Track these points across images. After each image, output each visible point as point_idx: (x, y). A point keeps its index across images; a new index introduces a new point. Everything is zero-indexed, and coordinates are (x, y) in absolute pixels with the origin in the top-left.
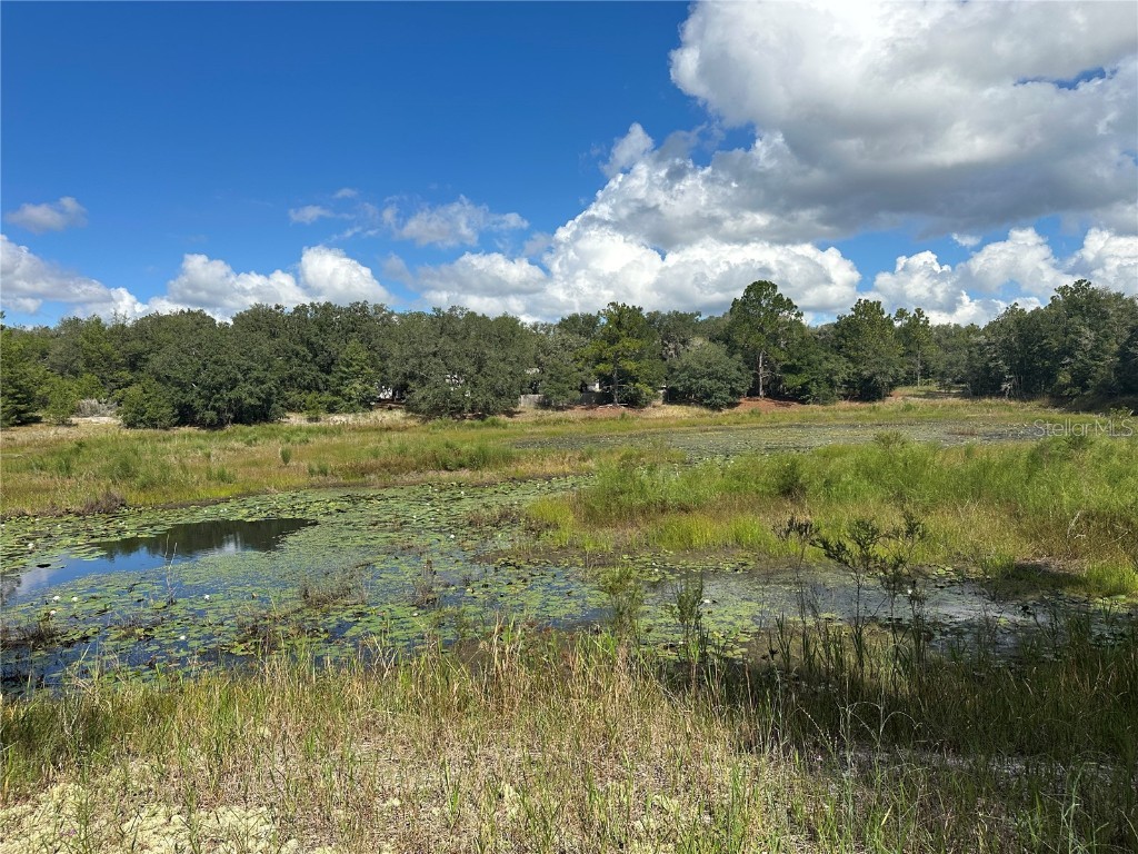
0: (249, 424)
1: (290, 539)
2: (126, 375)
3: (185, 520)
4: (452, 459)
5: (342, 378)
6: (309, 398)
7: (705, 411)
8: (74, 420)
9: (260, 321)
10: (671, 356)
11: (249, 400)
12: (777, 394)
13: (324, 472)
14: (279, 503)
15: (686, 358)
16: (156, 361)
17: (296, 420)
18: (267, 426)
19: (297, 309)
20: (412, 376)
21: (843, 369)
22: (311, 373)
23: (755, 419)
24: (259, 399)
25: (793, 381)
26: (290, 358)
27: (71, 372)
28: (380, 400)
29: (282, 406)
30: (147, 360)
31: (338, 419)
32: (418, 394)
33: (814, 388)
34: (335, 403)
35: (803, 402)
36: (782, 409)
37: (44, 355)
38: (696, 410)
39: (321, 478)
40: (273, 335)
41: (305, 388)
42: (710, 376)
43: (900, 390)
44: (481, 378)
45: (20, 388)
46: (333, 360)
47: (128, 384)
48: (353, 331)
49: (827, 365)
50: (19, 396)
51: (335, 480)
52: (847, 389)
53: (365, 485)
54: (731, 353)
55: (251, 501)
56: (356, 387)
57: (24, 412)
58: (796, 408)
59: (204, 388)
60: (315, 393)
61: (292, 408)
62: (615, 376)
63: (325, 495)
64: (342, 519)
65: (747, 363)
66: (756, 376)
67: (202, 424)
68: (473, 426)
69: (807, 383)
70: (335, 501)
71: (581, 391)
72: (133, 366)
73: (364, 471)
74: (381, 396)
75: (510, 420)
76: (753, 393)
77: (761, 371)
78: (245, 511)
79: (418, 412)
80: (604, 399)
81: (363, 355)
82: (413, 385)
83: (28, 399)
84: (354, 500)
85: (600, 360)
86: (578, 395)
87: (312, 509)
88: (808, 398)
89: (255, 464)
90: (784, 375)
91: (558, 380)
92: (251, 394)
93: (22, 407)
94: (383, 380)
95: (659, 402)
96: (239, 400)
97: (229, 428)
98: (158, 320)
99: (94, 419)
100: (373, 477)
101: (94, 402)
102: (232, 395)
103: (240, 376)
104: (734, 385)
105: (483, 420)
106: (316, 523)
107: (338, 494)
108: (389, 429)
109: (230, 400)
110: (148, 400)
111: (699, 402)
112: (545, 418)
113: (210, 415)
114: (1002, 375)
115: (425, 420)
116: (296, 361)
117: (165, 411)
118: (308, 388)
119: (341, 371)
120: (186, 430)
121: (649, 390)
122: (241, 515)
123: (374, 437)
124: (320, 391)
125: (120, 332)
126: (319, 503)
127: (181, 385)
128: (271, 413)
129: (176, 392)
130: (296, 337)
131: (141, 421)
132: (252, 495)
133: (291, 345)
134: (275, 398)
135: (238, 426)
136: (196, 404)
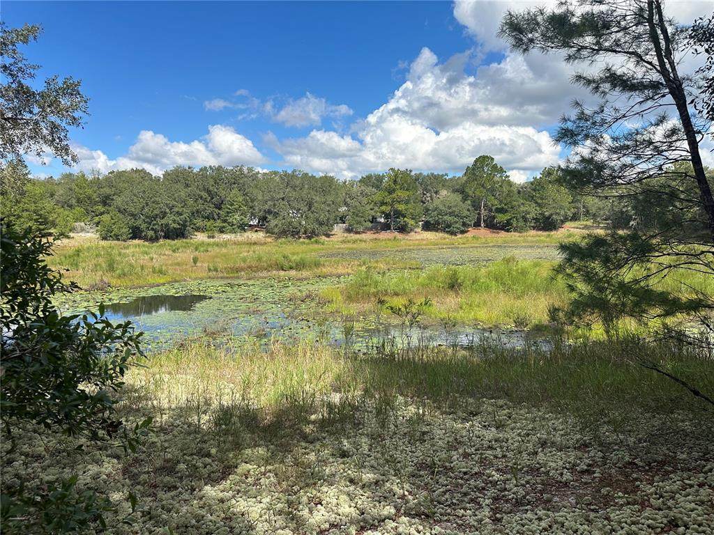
0: (173, 239)
2: (101, 208)
4: (286, 264)
5: (228, 212)
6: (209, 224)
7: (446, 235)
8: (71, 234)
9: (179, 176)
10: (428, 201)
11: (173, 225)
12: (492, 226)
13: (216, 270)
15: (437, 202)
16: (118, 201)
17: (201, 237)
18: (184, 240)
19: (201, 170)
20: (269, 212)
21: (533, 211)
22: (210, 209)
23: (475, 241)
24: (179, 224)
25: (501, 218)
26: (197, 199)
27: (68, 206)
28: (251, 226)
29: (192, 228)
30: (113, 199)
31: (226, 237)
32: (273, 223)
33: (515, 223)
34: (224, 227)
35: (508, 231)
36: (494, 235)
37: (52, 195)
38: (441, 235)
39: (214, 273)
40: (187, 186)
41: (206, 218)
42: (451, 214)
43: (568, 224)
44: (310, 214)
45: (41, 215)
46: (222, 201)
47: (102, 214)
48: (234, 184)
49: (522, 208)
50: (40, 220)
51: (222, 275)
52: (535, 223)
53: (238, 278)
54: (464, 199)
55: (176, 285)
56: (236, 218)
57: (43, 230)
58: (503, 234)
59: (147, 217)
60: (212, 221)
61: (198, 229)
62: (392, 213)
65: (473, 206)
66: (479, 214)
67: (145, 239)
68: (304, 243)
69: (511, 219)
70: (222, 286)
71: (372, 222)
72: (105, 203)
73: (238, 270)
74: (251, 223)
75: (327, 239)
76: (477, 225)
77: (483, 211)
78: (174, 291)
79: (273, 234)
80: (386, 227)
81: (240, 199)
82: (270, 217)
83: (45, 222)
84: (231, 286)
85: (383, 203)
86: (370, 225)
87: (209, 290)
88: (511, 228)
89: (178, 264)
90: (497, 214)
91: (357, 216)
92: (174, 221)
93: (42, 227)
94: (252, 214)
95: (419, 230)
96: (167, 225)
97: (162, 241)
98: (121, 175)
99: (83, 234)
100: (243, 273)
101: (83, 224)
102: (163, 222)
103: (168, 210)
104: (465, 220)
105: (310, 239)
107: (223, 282)
108: (255, 243)
109: (162, 224)
110: (114, 224)
111: (444, 230)
112: (349, 238)
113: (151, 233)
114: (631, 216)
115: (277, 238)
116: (200, 201)
117: (124, 230)
118: (208, 218)
119: (227, 208)
120: (136, 241)
121: (412, 222)
122: (172, 292)
123: (247, 248)
124: (214, 219)
125: (97, 183)
127: (133, 215)
128: (186, 233)
129: (131, 219)
130: (201, 187)
131: (110, 236)
132: (177, 282)
133: (198, 192)
134: (188, 224)
135: (167, 240)
136: (142, 227)
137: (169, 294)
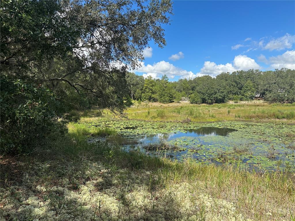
0: (219, 103)
1: (230, 134)
2: (191, 91)
3: (204, 126)
4: (280, 115)
5: (245, 91)
6: (235, 97)
8: (180, 102)
9: (224, 77)
11: (219, 97)
13: (239, 117)
14: (227, 124)
16: (198, 88)
17: (231, 102)
18: (224, 104)
19: (233, 73)
20: (267, 90)
22: (236, 90)
24: (222, 97)
26: (230, 86)
27: (180, 91)
28: (256, 97)
29: (228, 99)
30: (196, 88)
31: (243, 102)
32: (268, 95)
34: (242, 98)
37: (175, 88)
39: (238, 118)
40: (226, 80)
44: (291, 90)
45: (171, 95)
46: (242, 86)
47: (191, 94)
48: (249, 78)
51: (242, 119)
53: (251, 121)
55: (220, 123)
56: (249, 94)
57: (171, 100)
59: (208, 94)
61: (230, 99)
63: (240, 123)
64: (244, 130)
67: (207, 103)
68: (288, 105)
72: (193, 90)
73: (251, 117)
74: (256, 96)
78: (218, 125)
79: (268, 101)
81: (251, 84)
82: (267, 93)
83: (172, 97)
84: (248, 125)
87: (236, 127)
89: (221, 113)
92: (220, 96)
93: (171, 99)
94: (257, 91)
96: (217, 97)
97: (214, 104)
98: (199, 78)
99: (184, 102)
100: (254, 119)
101: (184, 98)
102: (215, 96)
103: (217, 91)
105: (291, 104)
106: (237, 131)
107: (243, 123)
108: (258, 106)
109: (215, 97)
110: (195, 97)
113: (210, 101)
115: (270, 103)
116: (232, 87)
117: (199, 100)
118: (235, 94)
119: (244, 89)
120: (204, 104)
122: (217, 126)
123: (254, 108)
124: (238, 95)
125: (190, 81)
126: (237, 125)
127: (203, 94)
128: (225, 100)
129: (202, 95)
130: (233, 80)
131: (194, 102)
132: (220, 121)
133: (231, 83)
134: (226, 97)
135: (216, 104)
136: (206, 98)
137: (216, 127)
